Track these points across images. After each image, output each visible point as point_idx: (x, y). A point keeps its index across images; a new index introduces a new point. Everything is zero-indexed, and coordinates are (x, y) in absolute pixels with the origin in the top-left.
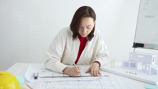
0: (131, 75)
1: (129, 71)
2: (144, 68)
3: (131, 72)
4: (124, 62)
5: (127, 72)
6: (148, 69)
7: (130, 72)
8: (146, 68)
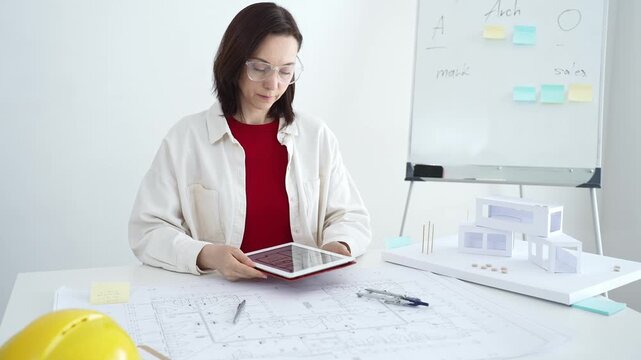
0: (487, 273)
1: (482, 262)
2: (534, 253)
3: (489, 266)
4: (466, 233)
5: (474, 266)
6: (545, 255)
7: (485, 266)
8: (539, 250)
